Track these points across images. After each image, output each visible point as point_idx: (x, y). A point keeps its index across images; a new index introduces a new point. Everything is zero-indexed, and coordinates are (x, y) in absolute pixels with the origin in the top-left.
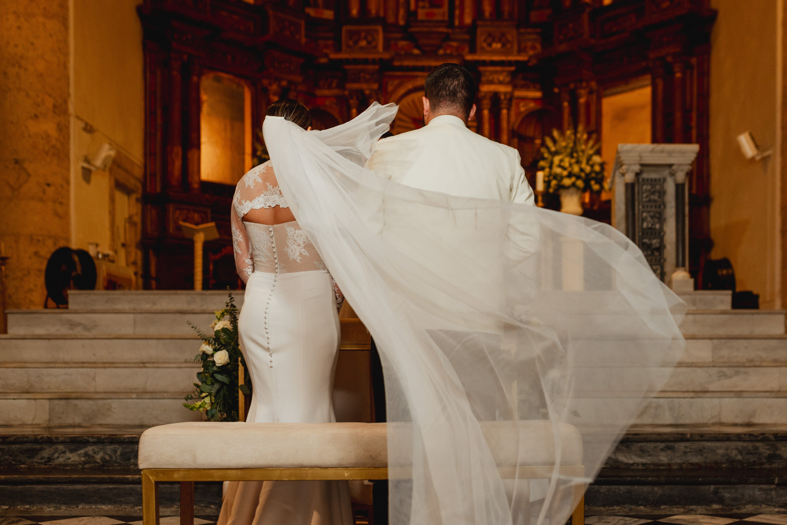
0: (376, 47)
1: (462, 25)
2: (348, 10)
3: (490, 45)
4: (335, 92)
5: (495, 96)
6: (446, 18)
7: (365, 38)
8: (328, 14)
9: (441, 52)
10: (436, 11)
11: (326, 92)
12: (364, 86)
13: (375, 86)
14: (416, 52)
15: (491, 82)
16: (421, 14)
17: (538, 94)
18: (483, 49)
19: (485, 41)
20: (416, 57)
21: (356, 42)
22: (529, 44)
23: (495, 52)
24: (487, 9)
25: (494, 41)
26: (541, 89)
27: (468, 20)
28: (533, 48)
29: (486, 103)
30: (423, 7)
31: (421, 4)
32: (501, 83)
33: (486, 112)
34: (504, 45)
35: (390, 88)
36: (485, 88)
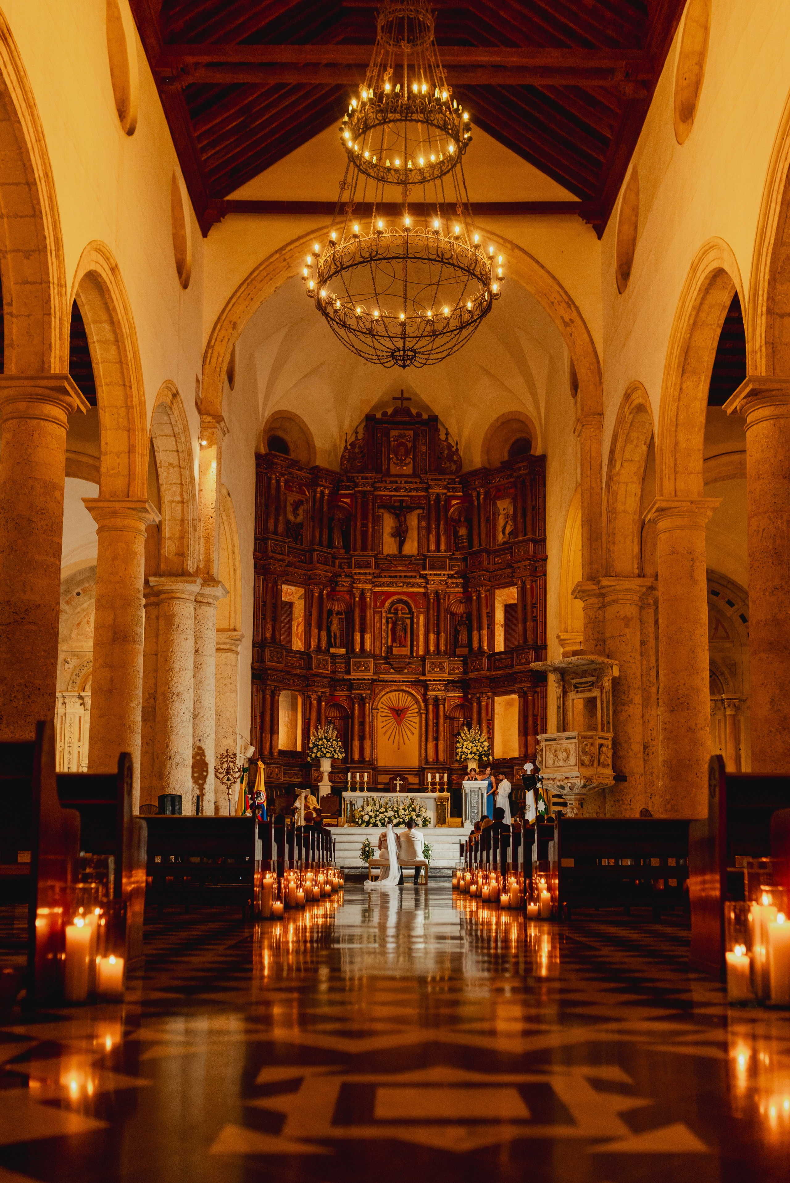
0: (369, 670)
1: (418, 656)
2: (353, 650)
3: (433, 669)
4: (346, 693)
5: (436, 699)
6: (409, 654)
7: (364, 666)
8: (343, 651)
9: (406, 671)
10: (403, 649)
11: (341, 693)
12: (363, 692)
13: (369, 692)
14: (392, 671)
15: (434, 690)
16: (395, 651)
17: (461, 695)
18: (429, 671)
19: (430, 667)
20: (392, 674)
21: (358, 668)
22: (456, 666)
23: (436, 673)
24: (432, 648)
25: (435, 667)
26: (463, 692)
27: (421, 653)
28: (458, 669)
29: (431, 702)
30: (396, 647)
31: (394, 645)
32: (439, 690)
33: (431, 707)
34: (441, 669)
35: (377, 691)
36: (430, 693)
